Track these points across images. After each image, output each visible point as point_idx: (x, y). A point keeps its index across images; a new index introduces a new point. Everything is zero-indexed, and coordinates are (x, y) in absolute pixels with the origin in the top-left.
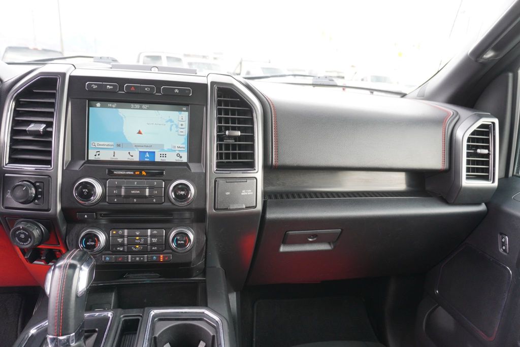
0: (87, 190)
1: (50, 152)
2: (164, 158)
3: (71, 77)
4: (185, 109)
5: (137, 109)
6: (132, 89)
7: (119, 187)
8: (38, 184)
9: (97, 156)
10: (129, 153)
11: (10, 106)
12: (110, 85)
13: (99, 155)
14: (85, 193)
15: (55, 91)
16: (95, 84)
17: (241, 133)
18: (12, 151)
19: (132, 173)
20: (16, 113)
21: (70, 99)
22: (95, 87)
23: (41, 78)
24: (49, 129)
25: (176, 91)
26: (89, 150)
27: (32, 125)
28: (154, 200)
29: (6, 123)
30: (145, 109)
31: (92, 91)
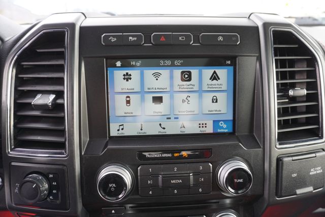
0: (114, 185)
1: (64, 131)
2: (204, 129)
3: (81, 28)
4: (229, 62)
5: (168, 66)
6: (161, 40)
7: (155, 176)
8: (51, 176)
9: (121, 131)
10: (160, 125)
11: (9, 73)
12: (133, 36)
13: (122, 129)
14: (113, 189)
15: (63, 50)
16: (114, 36)
17: (307, 90)
18: (18, 131)
19: (170, 155)
20: (19, 82)
21: (82, 58)
22: (114, 40)
23: (44, 33)
24: (59, 101)
25: (220, 38)
26: (110, 124)
27: (39, 96)
28: (200, 190)
29: (7, 95)
30: (178, 66)
31: (110, 45)
